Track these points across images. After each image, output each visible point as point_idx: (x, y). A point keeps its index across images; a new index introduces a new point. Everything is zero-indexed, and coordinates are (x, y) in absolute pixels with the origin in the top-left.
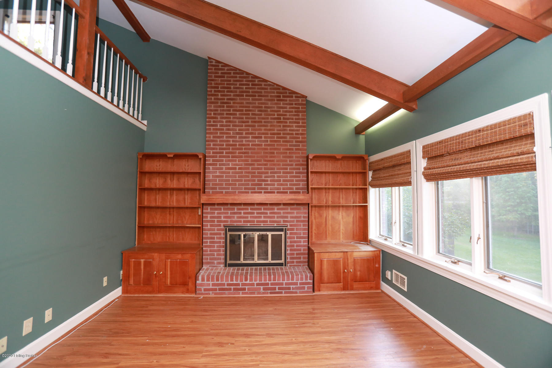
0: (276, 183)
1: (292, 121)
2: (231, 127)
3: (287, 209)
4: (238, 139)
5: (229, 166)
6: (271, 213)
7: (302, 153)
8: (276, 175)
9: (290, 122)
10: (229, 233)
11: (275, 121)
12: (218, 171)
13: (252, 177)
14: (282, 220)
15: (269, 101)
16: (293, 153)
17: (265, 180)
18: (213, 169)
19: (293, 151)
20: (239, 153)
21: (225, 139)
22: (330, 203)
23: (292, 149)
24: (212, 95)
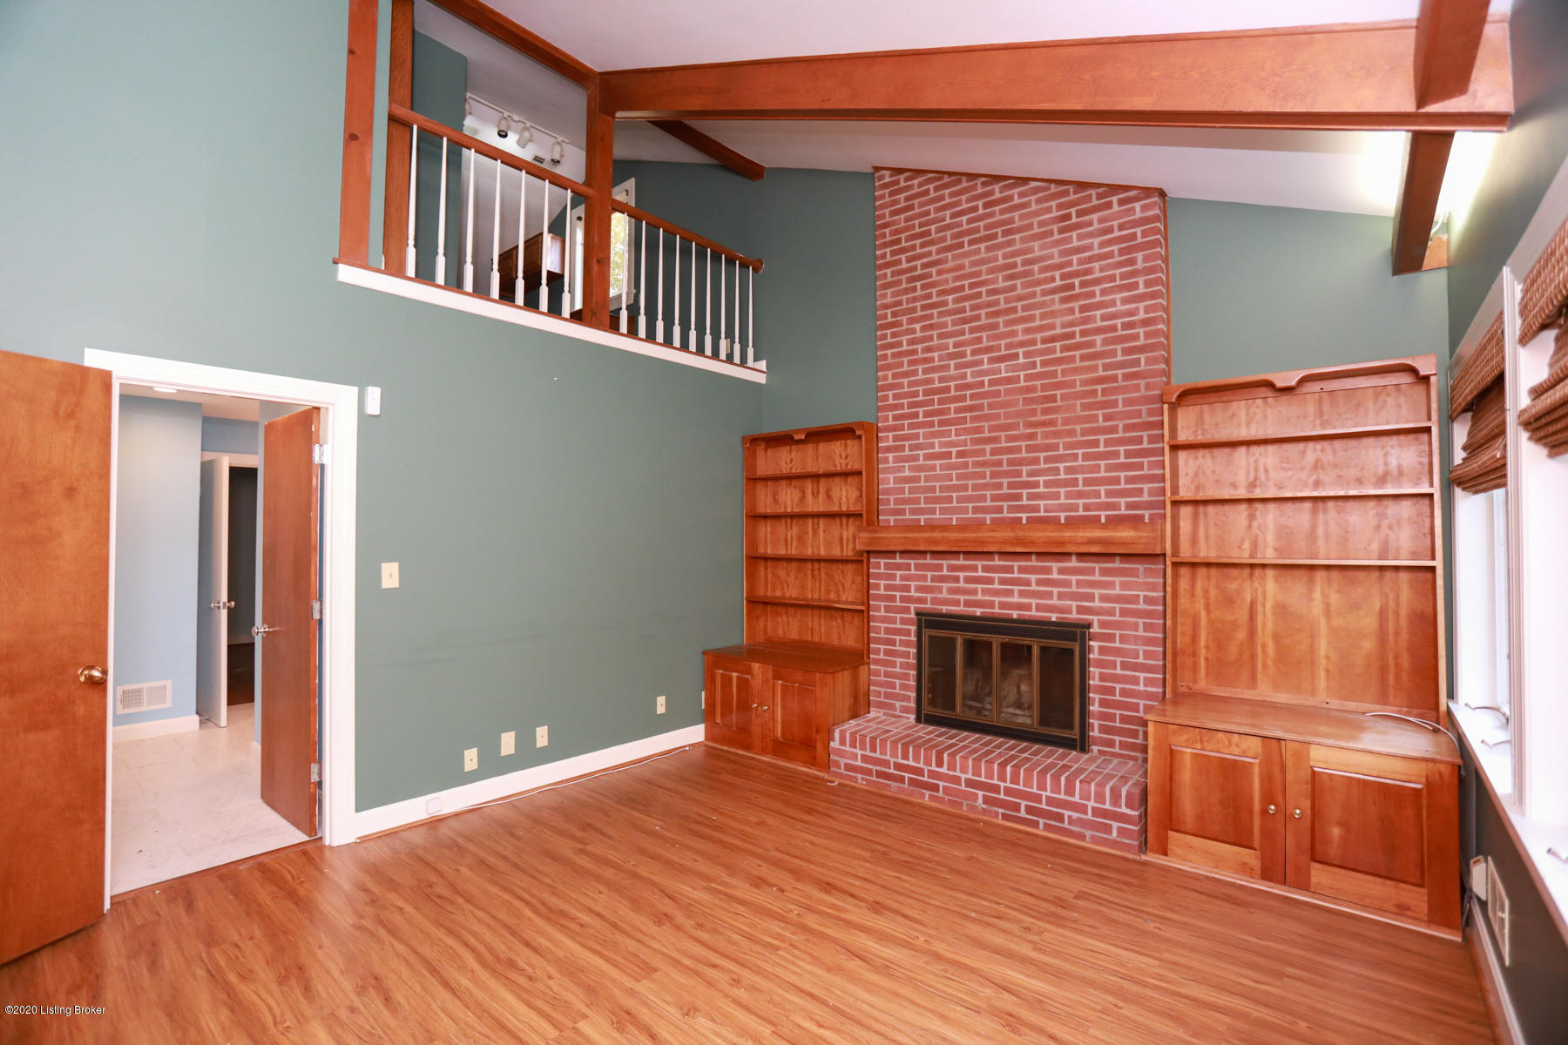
0: (1062, 491)
1: (1112, 284)
2: (936, 342)
3: (1090, 572)
4: (952, 372)
5: (934, 448)
6: (1039, 582)
7: (1148, 387)
8: (1061, 466)
9: (1104, 292)
10: (927, 633)
11: (1057, 297)
12: (907, 465)
13: (994, 475)
14: (1074, 604)
15: (1034, 241)
16: (1116, 390)
17: (1029, 482)
18: (896, 460)
19: (1115, 385)
20: (958, 410)
21: (921, 376)
22: (1269, 556)
23: (1114, 378)
24: (887, 265)
